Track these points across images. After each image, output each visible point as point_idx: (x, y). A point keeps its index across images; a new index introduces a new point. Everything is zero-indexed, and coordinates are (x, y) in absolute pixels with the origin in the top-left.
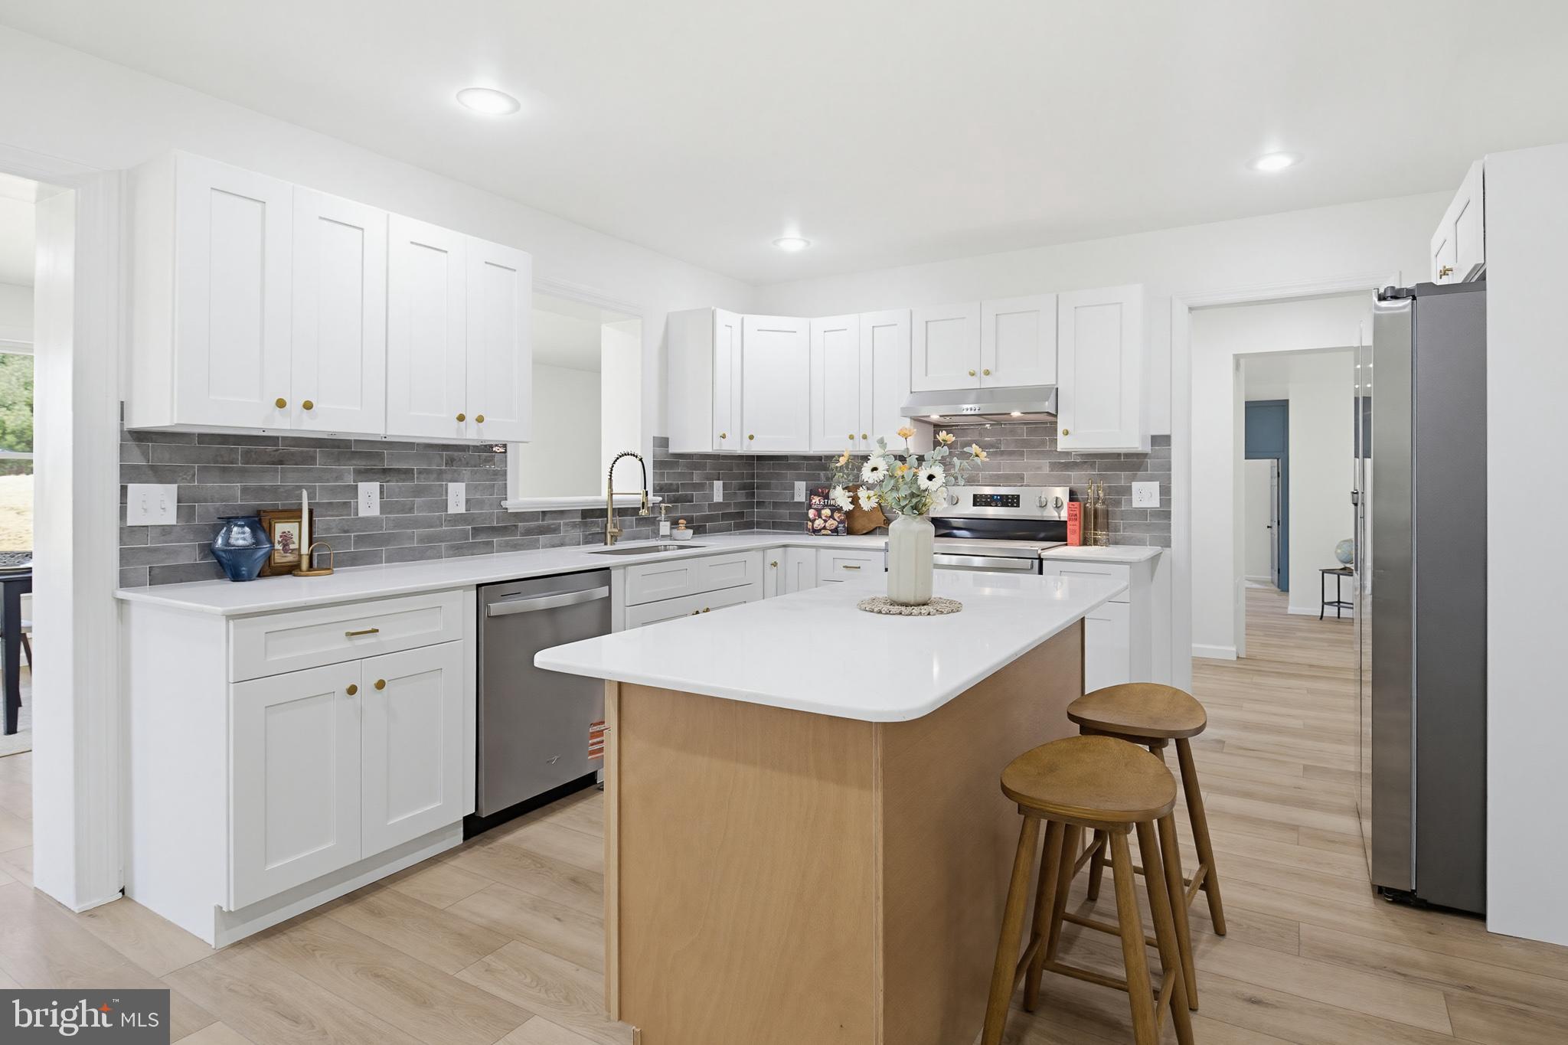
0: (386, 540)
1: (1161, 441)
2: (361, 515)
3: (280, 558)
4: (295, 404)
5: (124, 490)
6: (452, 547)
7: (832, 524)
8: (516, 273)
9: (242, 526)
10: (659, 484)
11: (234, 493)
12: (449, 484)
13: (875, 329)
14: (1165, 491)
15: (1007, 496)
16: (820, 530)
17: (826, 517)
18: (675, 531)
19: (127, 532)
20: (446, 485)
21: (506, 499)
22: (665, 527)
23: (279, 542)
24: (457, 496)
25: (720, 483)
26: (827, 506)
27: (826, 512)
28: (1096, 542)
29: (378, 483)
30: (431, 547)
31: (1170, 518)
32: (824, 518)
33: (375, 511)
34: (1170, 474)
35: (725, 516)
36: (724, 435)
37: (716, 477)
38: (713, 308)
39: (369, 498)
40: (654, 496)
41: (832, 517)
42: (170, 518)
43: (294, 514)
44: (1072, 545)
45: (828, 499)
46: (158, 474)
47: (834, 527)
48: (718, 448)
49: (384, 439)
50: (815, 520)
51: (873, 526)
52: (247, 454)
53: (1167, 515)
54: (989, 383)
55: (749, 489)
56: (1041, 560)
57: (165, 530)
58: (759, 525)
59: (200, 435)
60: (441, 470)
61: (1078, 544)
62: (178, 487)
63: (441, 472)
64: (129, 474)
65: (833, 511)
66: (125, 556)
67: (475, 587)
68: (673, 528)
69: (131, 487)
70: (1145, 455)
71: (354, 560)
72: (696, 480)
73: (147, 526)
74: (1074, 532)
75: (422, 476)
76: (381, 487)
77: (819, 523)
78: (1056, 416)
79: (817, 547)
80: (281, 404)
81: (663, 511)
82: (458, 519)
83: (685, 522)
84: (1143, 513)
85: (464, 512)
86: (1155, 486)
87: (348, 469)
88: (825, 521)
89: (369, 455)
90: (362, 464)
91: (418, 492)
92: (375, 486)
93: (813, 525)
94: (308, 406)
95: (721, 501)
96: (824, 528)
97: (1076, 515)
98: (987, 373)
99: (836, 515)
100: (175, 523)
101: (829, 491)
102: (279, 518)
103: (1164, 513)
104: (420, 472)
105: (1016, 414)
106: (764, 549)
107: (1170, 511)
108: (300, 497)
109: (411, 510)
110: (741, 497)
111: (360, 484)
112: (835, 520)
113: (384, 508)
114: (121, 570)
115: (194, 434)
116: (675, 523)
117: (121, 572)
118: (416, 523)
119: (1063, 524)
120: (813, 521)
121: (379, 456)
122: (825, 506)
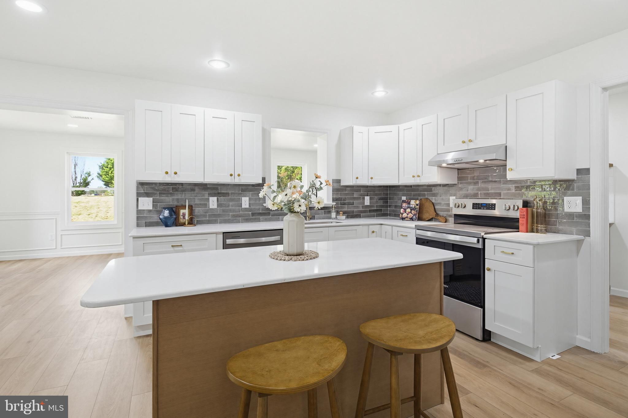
0: (219, 215)
1: (583, 172)
2: (210, 208)
3: (182, 220)
4: (171, 173)
5: (138, 200)
6: (244, 219)
7: (410, 215)
8: (255, 123)
9: (167, 210)
10: (336, 198)
11: (170, 200)
12: (242, 198)
13: (423, 126)
14: (586, 203)
15: (489, 204)
16: (405, 218)
17: (408, 212)
18: (338, 217)
19: (139, 212)
20: (241, 198)
21: (265, 203)
22: (333, 215)
23: (182, 216)
24: (245, 202)
25: (369, 197)
26: (409, 207)
27: (408, 210)
28: (537, 232)
29: (216, 197)
30: (236, 219)
31: (590, 219)
32: (407, 213)
33: (215, 206)
34: (590, 192)
35: (370, 211)
36: (358, 177)
37: (366, 195)
38: (352, 126)
39: (213, 202)
40: (333, 202)
41: (411, 212)
42: (150, 207)
43: (184, 207)
44: (522, 231)
45: (410, 204)
46: (147, 195)
47: (411, 216)
48: (355, 183)
49: (218, 183)
50: (403, 213)
51: (431, 217)
52: (173, 189)
53: (588, 217)
54: (472, 146)
55: (385, 200)
56: (484, 239)
57: (150, 211)
58: (390, 215)
59: (159, 183)
60: (239, 193)
61: (525, 231)
62: (153, 198)
63: (239, 194)
64: (139, 195)
65: (411, 210)
66: (138, 218)
67: (222, 234)
68: (337, 215)
69: (139, 198)
70: (573, 181)
71: (209, 222)
72: (355, 196)
73: (144, 210)
74: (523, 224)
75: (232, 195)
76: (218, 199)
77: (405, 215)
78: (506, 161)
79: (392, 226)
80: (167, 173)
81: (333, 208)
82: (246, 209)
83: (342, 213)
84: (571, 216)
85: (248, 207)
86: (579, 200)
87: (206, 193)
88: (408, 214)
89: (214, 189)
90: (210, 191)
91: (232, 200)
92: (215, 199)
93: (402, 216)
94: (176, 173)
95: (369, 204)
96: (407, 217)
97: (524, 215)
98: (470, 141)
99: (413, 212)
100: (152, 209)
101: (410, 201)
102: (182, 208)
103: (585, 216)
104: (232, 193)
105: (481, 161)
106: (369, 225)
107: (590, 215)
108: (186, 202)
109: (229, 206)
110: (381, 203)
111: (210, 198)
112: (412, 214)
113: (219, 205)
114: (137, 222)
115: (157, 183)
116: (338, 213)
117: (137, 223)
118: (231, 211)
119: (516, 220)
120: (402, 214)
121: (217, 189)
122: (408, 207)
